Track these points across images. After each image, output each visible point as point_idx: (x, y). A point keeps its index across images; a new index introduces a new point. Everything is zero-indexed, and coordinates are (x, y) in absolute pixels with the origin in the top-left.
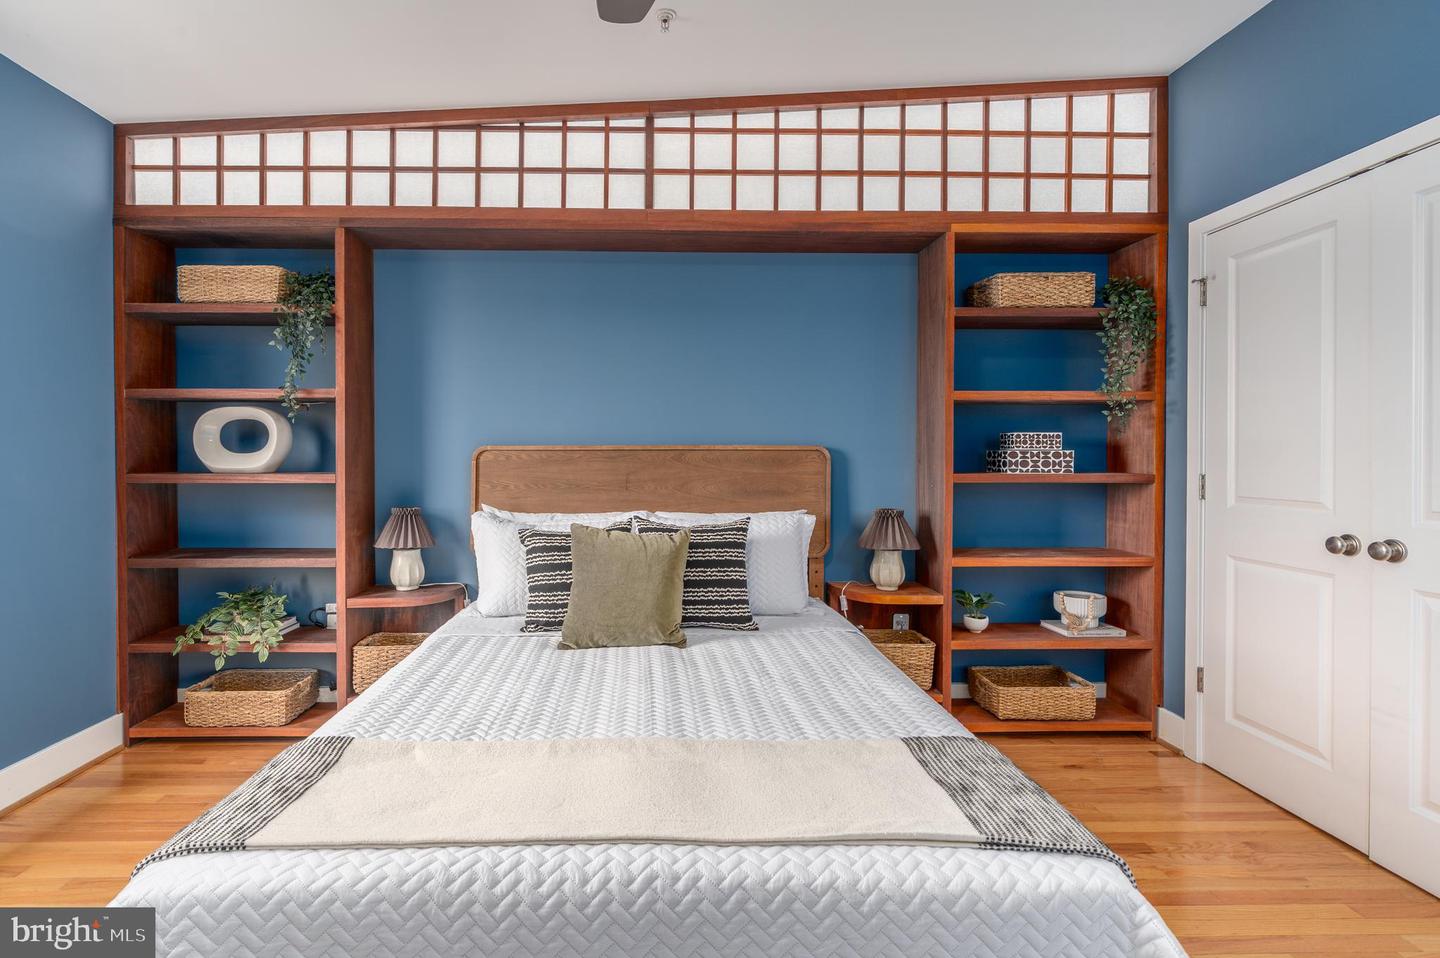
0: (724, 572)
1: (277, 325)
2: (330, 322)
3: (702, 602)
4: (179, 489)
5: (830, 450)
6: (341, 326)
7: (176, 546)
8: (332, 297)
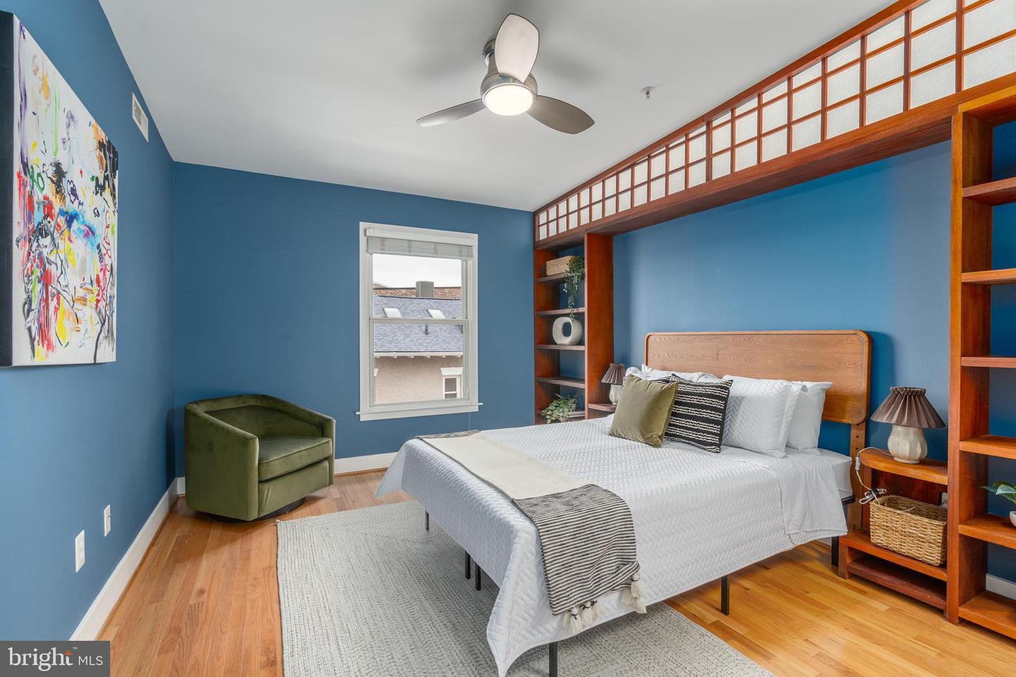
0: (699, 411)
1: (565, 282)
2: (583, 278)
3: (683, 427)
4: (561, 353)
5: (865, 332)
6: (586, 279)
7: (559, 375)
8: (584, 267)
